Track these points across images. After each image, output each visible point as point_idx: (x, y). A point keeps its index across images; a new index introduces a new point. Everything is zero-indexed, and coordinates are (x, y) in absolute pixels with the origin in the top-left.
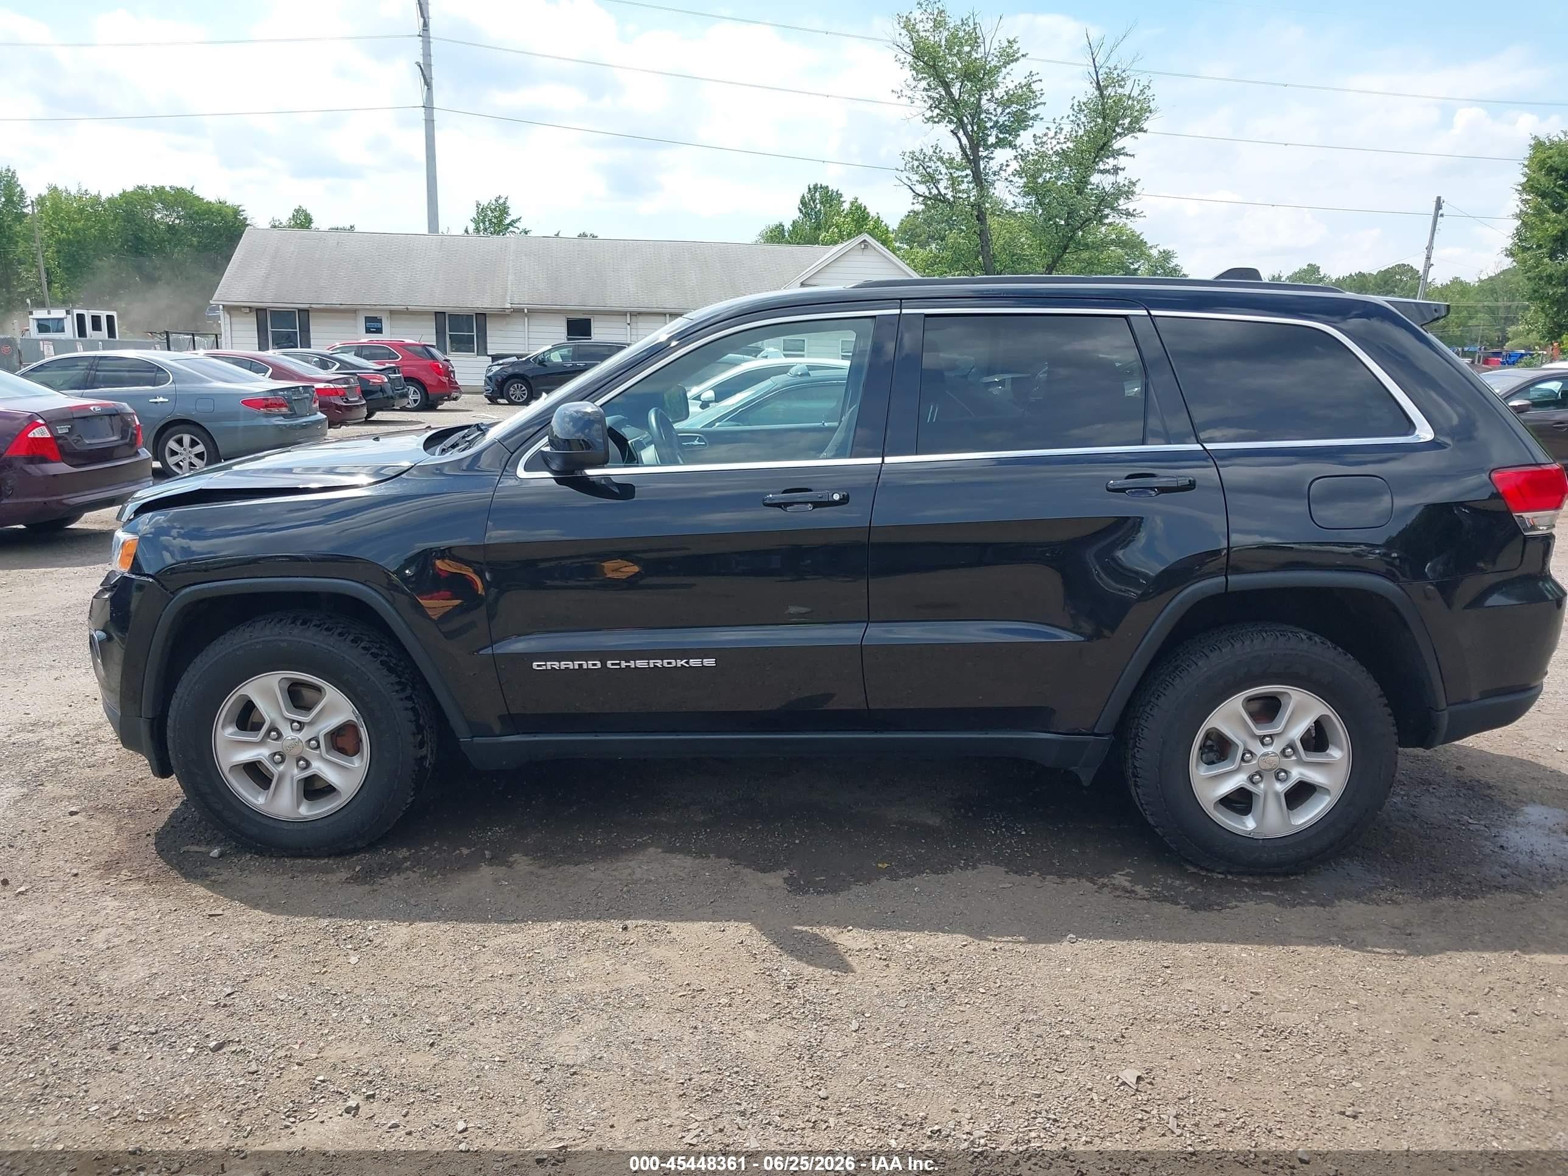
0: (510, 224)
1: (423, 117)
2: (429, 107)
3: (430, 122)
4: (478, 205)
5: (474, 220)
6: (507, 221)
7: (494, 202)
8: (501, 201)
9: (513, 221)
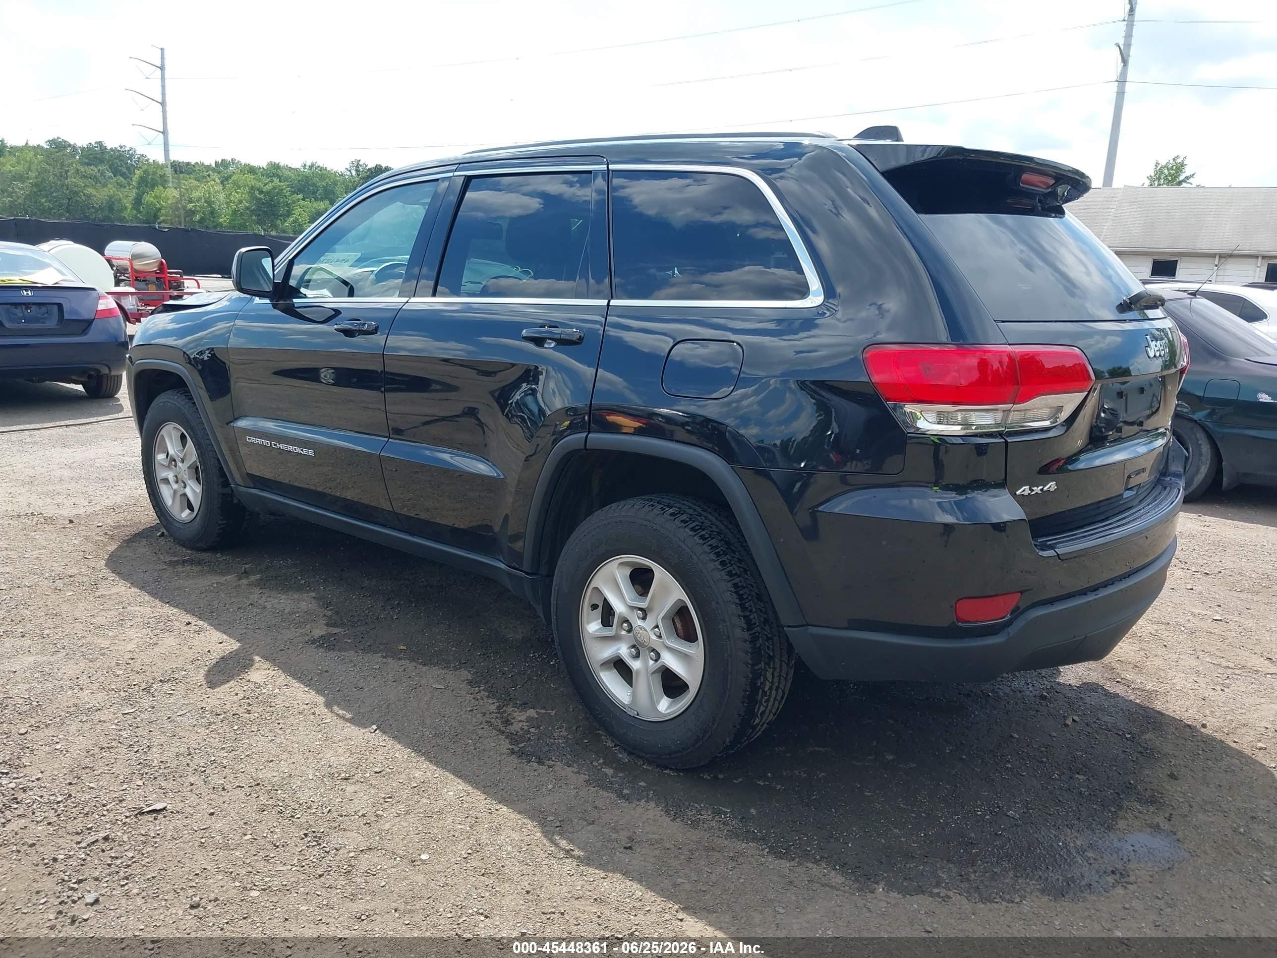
0: (1184, 181)
1: (1116, 90)
2: (1122, 81)
3: (1121, 94)
4: (1157, 164)
5: (1150, 178)
6: (1181, 178)
7: (1171, 161)
8: (1179, 160)
9: (1187, 178)
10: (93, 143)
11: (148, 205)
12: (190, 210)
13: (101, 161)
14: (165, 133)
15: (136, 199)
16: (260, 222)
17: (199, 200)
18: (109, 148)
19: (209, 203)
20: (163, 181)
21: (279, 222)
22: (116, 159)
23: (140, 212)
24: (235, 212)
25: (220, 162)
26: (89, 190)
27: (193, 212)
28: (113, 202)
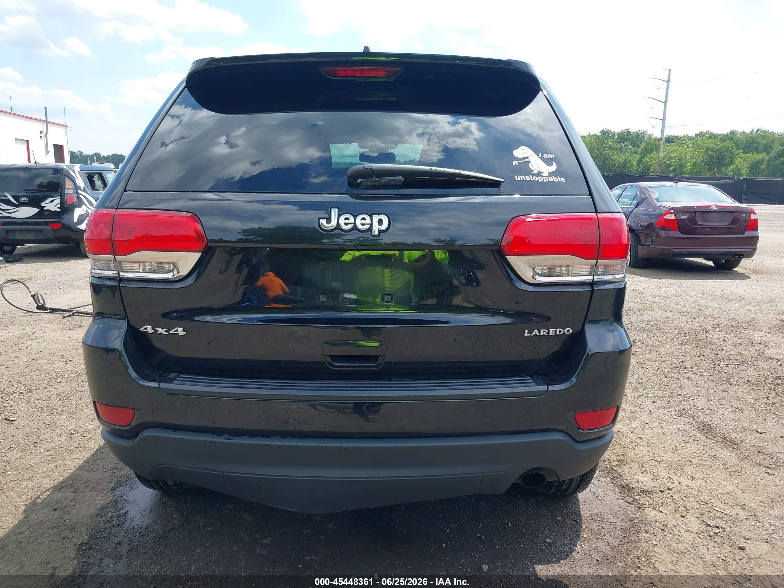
10: (624, 130)
11: (645, 163)
12: (669, 164)
13: (627, 140)
14: (663, 120)
15: (639, 160)
16: (710, 169)
17: (674, 158)
18: (632, 132)
19: (680, 159)
20: (656, 148)
21: (723, 169)
22: (635, 138)
23: (640, 167)
24: (695, 164)
25: (698, 133)
26: (616, 157)
27: (669, 166)
28: (626, 163)
